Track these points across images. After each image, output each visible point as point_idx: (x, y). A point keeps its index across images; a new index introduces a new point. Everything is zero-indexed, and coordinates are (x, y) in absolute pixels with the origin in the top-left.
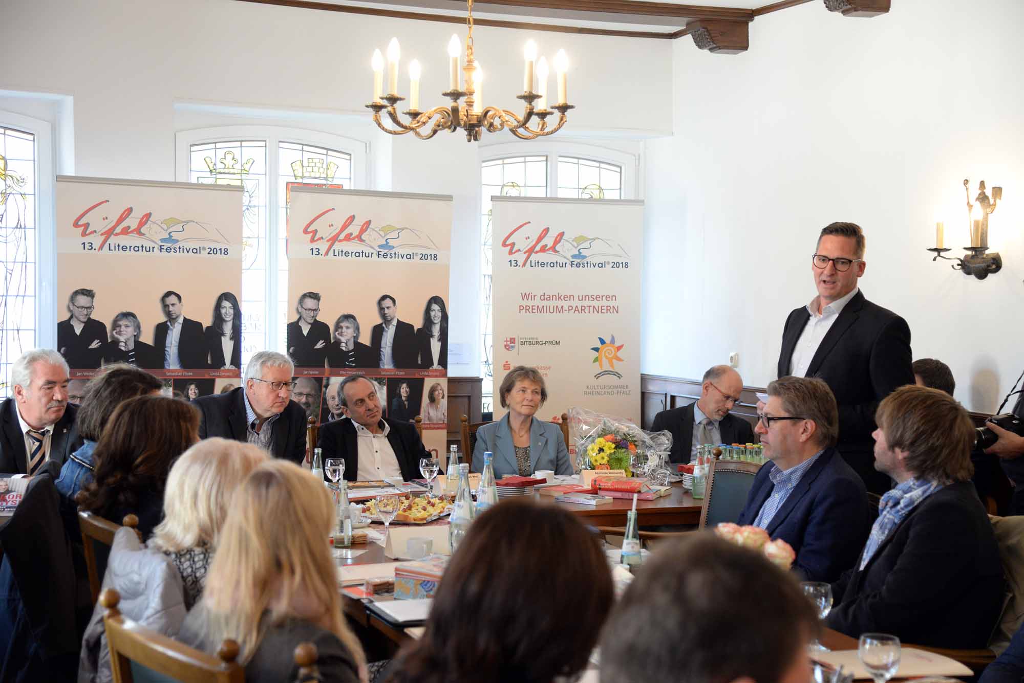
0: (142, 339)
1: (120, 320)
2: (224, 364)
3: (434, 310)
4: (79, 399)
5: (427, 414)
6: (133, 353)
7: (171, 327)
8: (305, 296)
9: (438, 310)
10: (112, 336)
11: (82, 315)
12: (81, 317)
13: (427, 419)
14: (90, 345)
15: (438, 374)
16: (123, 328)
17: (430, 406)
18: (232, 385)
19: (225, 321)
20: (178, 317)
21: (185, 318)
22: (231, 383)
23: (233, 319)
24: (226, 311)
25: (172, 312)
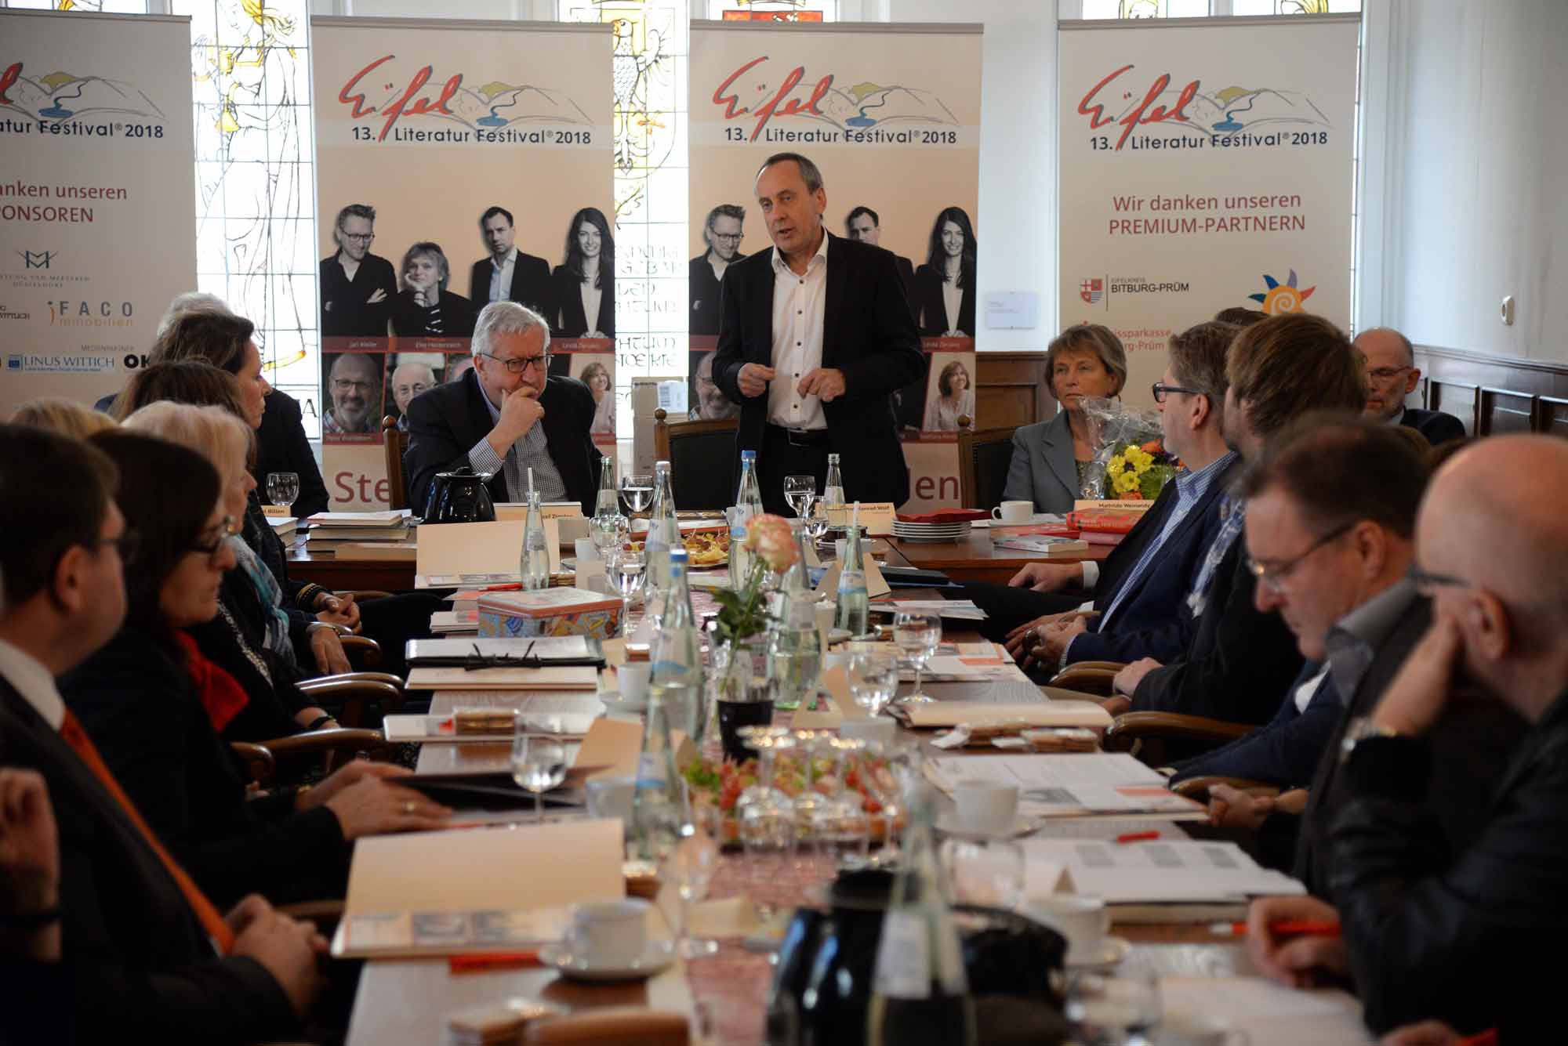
0: (451, 288)
1: (416, 256)
2: (585, 329)
3: (950, 232)
4: (354, 386)
5: (936, 416)
6: (438, 311)
7: (498, 268)
8: (717, 212)
9: (958, 233)
10: (404, 283)
11: (354, 247)
12: (354, 251)
13: (936, 423)
14: (369, 297)
15: (957, 345)
16: (421, 269)
17: (943, 403)
18: (599, 364)
19: (587, 257)
20: (508, 250)
21: (519, 252)
22: (598, 361)
23: (600, 253)
24: (588, 239)
25: (499, 243)
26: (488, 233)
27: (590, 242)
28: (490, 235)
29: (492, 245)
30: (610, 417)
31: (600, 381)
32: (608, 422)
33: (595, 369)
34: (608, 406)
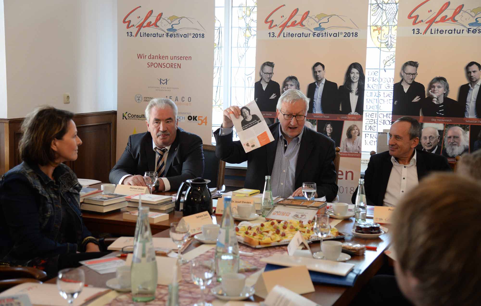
1: (288, 81)
2: (351, 111)
8: (406, 64)
18: (355, 125)
19: (353, 82)
20: (322, 79)
21: (326, 79)
22: (355, 124)
23: (359, 81)
24: (354, 75)
25: (319, 76)
26: (315, 72)
27: (355, 77)
28: (316, 73)
29: (316, 77)
30: (359, 147)
31: (355, 132)
32: (358, 149)
33: (354, 127)
34: (358, 142)
